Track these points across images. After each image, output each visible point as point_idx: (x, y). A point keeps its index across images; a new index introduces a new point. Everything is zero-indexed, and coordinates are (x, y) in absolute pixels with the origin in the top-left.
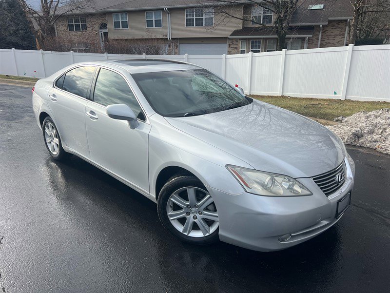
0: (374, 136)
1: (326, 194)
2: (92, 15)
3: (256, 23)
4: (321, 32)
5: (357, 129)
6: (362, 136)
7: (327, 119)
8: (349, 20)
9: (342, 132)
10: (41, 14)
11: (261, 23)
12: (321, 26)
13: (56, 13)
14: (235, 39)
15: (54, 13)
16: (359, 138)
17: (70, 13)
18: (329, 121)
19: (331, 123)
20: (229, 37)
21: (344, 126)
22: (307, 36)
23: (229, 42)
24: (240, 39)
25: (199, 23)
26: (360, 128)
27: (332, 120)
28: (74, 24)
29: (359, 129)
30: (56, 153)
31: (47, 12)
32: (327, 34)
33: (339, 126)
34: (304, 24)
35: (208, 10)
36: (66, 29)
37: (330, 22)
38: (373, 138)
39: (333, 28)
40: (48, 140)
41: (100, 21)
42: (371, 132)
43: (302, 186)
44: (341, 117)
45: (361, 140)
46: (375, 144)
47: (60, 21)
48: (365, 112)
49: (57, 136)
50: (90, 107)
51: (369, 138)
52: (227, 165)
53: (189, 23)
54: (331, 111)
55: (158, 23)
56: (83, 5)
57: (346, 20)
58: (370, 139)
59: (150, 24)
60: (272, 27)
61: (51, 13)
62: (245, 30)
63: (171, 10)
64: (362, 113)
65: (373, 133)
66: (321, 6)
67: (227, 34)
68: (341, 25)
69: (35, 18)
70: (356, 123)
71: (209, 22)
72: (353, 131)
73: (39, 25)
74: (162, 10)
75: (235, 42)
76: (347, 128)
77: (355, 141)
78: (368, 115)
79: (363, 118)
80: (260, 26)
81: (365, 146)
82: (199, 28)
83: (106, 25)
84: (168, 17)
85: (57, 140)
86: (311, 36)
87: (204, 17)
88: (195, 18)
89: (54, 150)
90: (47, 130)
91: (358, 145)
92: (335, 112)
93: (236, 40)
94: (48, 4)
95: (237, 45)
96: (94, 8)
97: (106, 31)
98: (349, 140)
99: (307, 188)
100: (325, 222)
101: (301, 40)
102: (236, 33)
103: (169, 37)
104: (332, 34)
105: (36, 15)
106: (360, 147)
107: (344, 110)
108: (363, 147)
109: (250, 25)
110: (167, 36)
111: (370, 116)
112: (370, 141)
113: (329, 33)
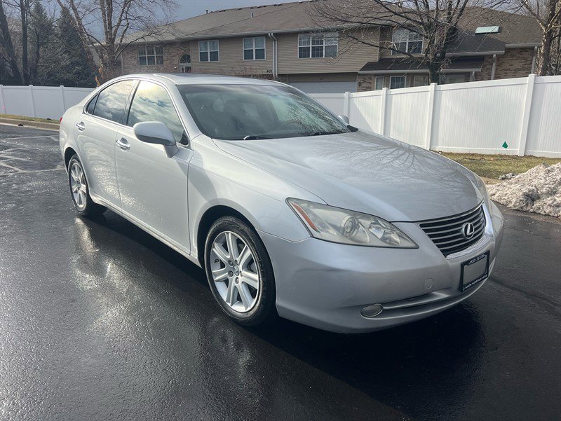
0: (556, 198)
1: (442, 251)
2: (171, 44)
3: (399, 52)
4: (494, 65)
5: (530, 188)
6: (539, 198)
7: (489, 177)
8: (536, 47)
9: (508, 192)
10: (104, 43)
11: (407, 51)
12: (494, 56)
13: (123, 40)
14: (367, 74)
15: (121, 41)
16: (533, 200)
17: (141, 40)
18: (490, 180)
19: (494, 181)
20: (359, 72)
21: (511, 184)
22: (473, 71)
23: (359, 80)
24: (375, 75)
25: (318, 53)
26: (535, 186)
27: (496, 177)
28: (147, 56)
29: (534, 188)
30: (82, 206)
31: (111, 40)
32: (504, 67)
33: (505, 184)
34: (469, 53)
35: (329, 35)
36: (135, 62)
37: (508, 50)
38: (555, 200)
39: (514, 58)
40: (75, 188)
41: (181, 52)
42: (552, 192)
43: (402, 235)
44: (511, 174)
45: (537, 204)
46: (558, 209)
47: (128, 53)
48: (546, 166)
49: (84, 181)
50: (122, 133)
51: (549, 200)
52: (288, 199)
53: (304, 53)
54: (497, 167)
55: (260, 54)
56: (159, 30)
57: (533, 48)
58: (551, 202)
59: (248, 55)
60: (421, 58)
61: (117, 41)
62: (383, 63)
63: (279, 36)
64: (541, 168)
65: (555, 193)
66: (495, 29)
67: (356, 69)
68: (526, 55)
69: (96, 48)
70: (530, 180)
71: (332, 52)
72: (525, 190)
73: (101, 57)
74: (266, 35)
75: (368, 80)
76: (515, 187)
77: (527, 205)
78: (549, 168)
79: (542, 174)
80: (403, 56)
81: (542, 213)
82: (318, 60)
83: (189, 57)
84: (275, 46)
85: (85, 186)
86: (479, 70)
87: (324, 45)
88: (311, 46)
89: (81, 203)
90: (73, 175)
91: (531, 210)
92: (503, 169)
93: (370, 76)
94: (114, 29)
95: (370, 83)
96: (173, 34)
97: (188, 65)
98: (517, 204)
99: (409, 238)
100: (443, 296)
101: (464, 76)
102: (369, 66)
103: (275, 73)
104: (511, 68)
105: (98, 44)
106: (534, 213)
107: (517, 167)
108: (540, 214)
109: (390, 55)
110: (271, 71)
111: (553, 170)
112: (550, 205)
113: (506, 66)
